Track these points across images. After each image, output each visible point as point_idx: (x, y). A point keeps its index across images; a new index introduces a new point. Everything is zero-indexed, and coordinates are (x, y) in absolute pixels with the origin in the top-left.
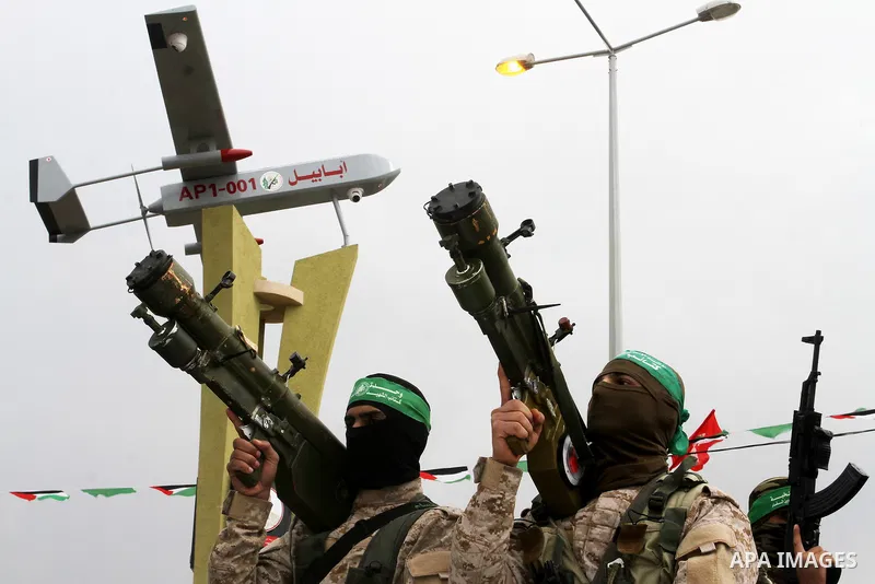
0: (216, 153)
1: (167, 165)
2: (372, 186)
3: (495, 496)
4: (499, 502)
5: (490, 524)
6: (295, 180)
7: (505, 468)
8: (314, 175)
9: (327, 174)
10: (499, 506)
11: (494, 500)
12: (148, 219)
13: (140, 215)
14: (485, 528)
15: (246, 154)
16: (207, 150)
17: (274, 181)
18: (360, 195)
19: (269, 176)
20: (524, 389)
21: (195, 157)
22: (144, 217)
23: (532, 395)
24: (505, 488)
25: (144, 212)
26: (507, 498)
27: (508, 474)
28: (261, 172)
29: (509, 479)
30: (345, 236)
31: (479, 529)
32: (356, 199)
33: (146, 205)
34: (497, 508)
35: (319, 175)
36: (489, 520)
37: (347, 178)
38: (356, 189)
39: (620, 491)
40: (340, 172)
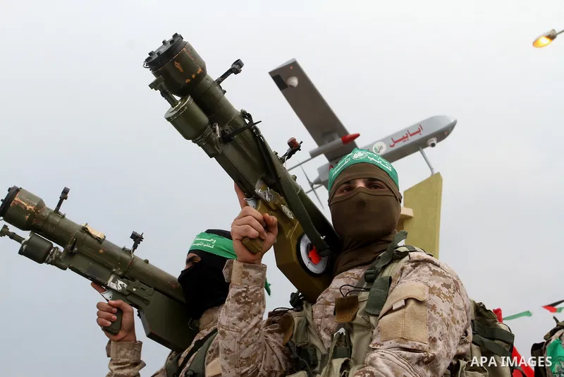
0: (339, 140)
1: (314, 155)
2: (442, 135)
3: (240, 290)
4: (244, 295)
5: (239, 314)
6: (392, 144)
7: (244, 266)
8: (404, 138)
9: (411, 135)
10: (244, 298)
11: (239, 294)
12: (316, 190)
13: (310, 188)
14: (235, 317)
15: (357, 136)
16: (334, 139)
17: (381, 148)
18: (435, 142)
19: (377, 146)
20: (257, 198)
21: (328, 145)
22: (313, 189)
23: (265, 203)
24: (248, 282)
25: (312, 186)
26: (252, 290)
27: (248, 270)
28: (371, 145)
29: (250, 274)
30: (431, 169)
31: (232, 319)
32: (433, 145)
33: (312, 181)
34: (243, 300)
35: (407, 137)
36: (238, 310)
37: (424, 134)
38: (432, 139)
39: (350, 271)
40: (419, 131)
